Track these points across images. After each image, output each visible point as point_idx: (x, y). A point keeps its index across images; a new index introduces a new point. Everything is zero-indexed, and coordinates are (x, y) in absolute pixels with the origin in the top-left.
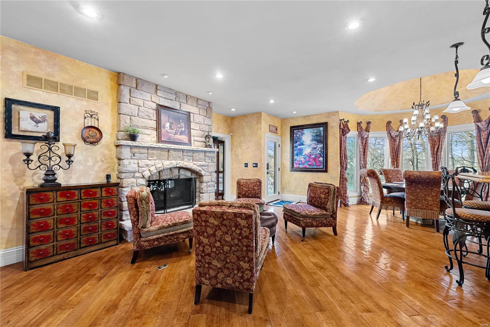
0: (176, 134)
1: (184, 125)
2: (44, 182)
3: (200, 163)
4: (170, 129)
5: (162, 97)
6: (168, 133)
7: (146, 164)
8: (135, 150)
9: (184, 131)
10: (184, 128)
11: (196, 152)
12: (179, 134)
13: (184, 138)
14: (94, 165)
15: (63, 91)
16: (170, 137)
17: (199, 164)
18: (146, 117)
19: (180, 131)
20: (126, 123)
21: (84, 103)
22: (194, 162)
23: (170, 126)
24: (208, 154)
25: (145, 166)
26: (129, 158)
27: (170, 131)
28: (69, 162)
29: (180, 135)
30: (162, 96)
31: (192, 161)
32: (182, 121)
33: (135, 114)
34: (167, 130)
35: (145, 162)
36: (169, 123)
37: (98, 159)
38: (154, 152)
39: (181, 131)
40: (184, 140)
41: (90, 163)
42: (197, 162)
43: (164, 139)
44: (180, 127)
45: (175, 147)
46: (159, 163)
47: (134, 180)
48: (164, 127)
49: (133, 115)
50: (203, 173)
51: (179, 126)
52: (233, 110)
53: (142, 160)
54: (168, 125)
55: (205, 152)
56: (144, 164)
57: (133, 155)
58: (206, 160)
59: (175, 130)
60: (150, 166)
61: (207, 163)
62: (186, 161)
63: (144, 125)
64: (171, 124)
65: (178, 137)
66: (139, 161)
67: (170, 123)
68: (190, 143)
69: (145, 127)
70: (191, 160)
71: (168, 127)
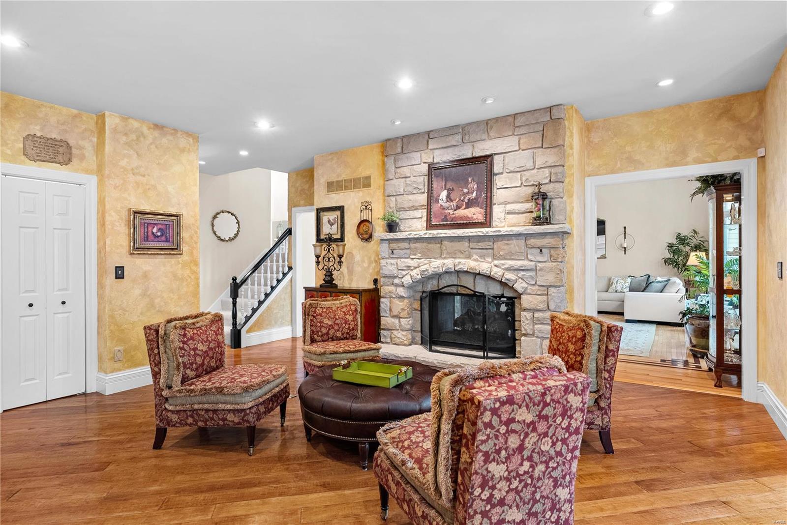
0: (458, 207)
1: (475, 186)
2: (324, 282)
3: (510, 263)
4: (447, 201)
5: (437, 149)
6: (444, 209)
7: (406, 265)
8: (394, 245)
9: (475, 199)
10: (475, 193)
11: (500, 239)
12: (464, 207)
13: (476, 213)
14: (369, 266)
15: (347, 188)
16: (446, 216)
17: (506, 266)
18: (415, 191)
19: (466, 200)
20: (390, 208)
21: (361, 194)
22: (496, 262)
23: (448, 197)
24: (532, 241)
25: (405, 269)
26: (387, 256)
27: (447, 205)
28: (340, 262)
29: (467, 207)
30: (436, 147)
31: (490, 260)
32: (473, 180)
33: (400, 192)
34: (443, 204)
35: (405, 262)
36: (446, 191)
37: (372, 259)
38: (418, 245)
39: (469, 200)
40: (475, 217)
41: (366, 265)
42: (503, 262)
43: (436, 222)
44: (468, 193)
45: (446, 234)
46: (426, 264)
47: (392, 288)
48: (437, 201)
49: (399, 194)
50: (519, 286)
51: (466, 191)
52: (666, 83)
53: (402, 260)
54: (444, 194)
55: (527, 236)
56: (404, 265)
57: (391, 252)
58: (530, 257)
59: (458, 200)
60: (412, 268)
61: (533, 263)
62: (476, 260)
63: (411, 205)
64: (450, 191)
65: (463, 212)
66: (399, 261)
67: (448, 190)
68: (487, 222)
69: (413, 206)
70: (488, 256)
71: (444, 198)
